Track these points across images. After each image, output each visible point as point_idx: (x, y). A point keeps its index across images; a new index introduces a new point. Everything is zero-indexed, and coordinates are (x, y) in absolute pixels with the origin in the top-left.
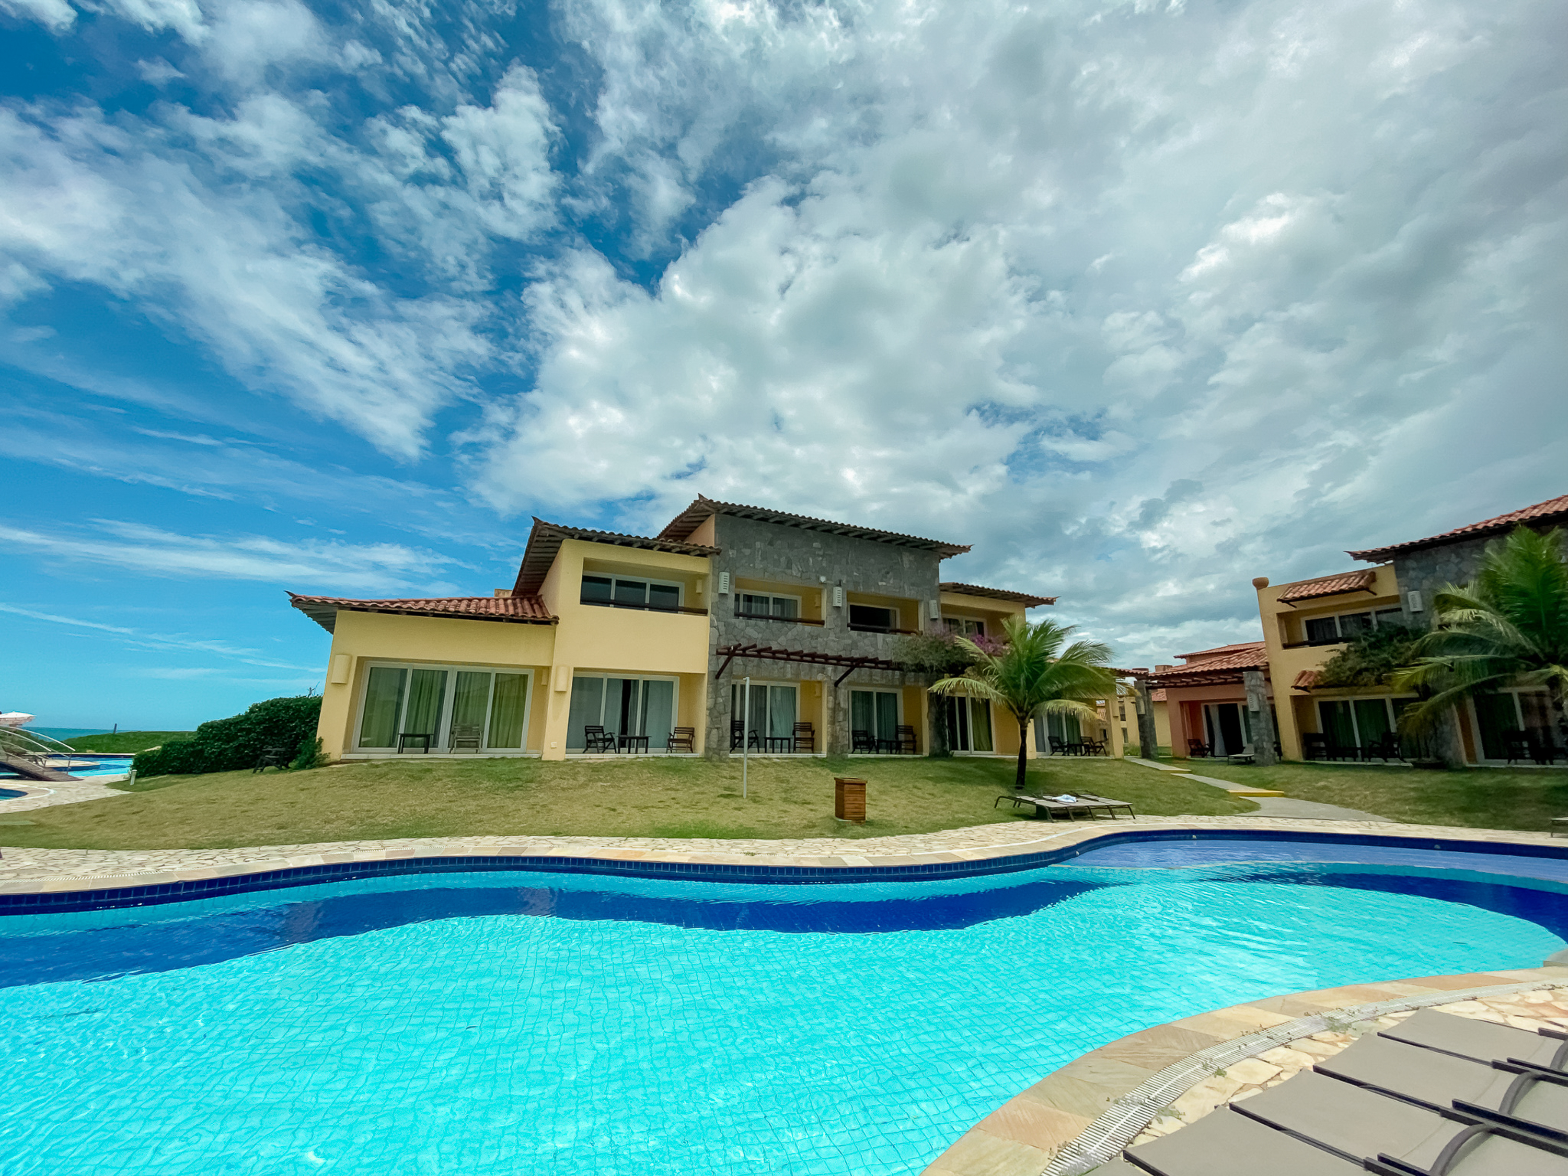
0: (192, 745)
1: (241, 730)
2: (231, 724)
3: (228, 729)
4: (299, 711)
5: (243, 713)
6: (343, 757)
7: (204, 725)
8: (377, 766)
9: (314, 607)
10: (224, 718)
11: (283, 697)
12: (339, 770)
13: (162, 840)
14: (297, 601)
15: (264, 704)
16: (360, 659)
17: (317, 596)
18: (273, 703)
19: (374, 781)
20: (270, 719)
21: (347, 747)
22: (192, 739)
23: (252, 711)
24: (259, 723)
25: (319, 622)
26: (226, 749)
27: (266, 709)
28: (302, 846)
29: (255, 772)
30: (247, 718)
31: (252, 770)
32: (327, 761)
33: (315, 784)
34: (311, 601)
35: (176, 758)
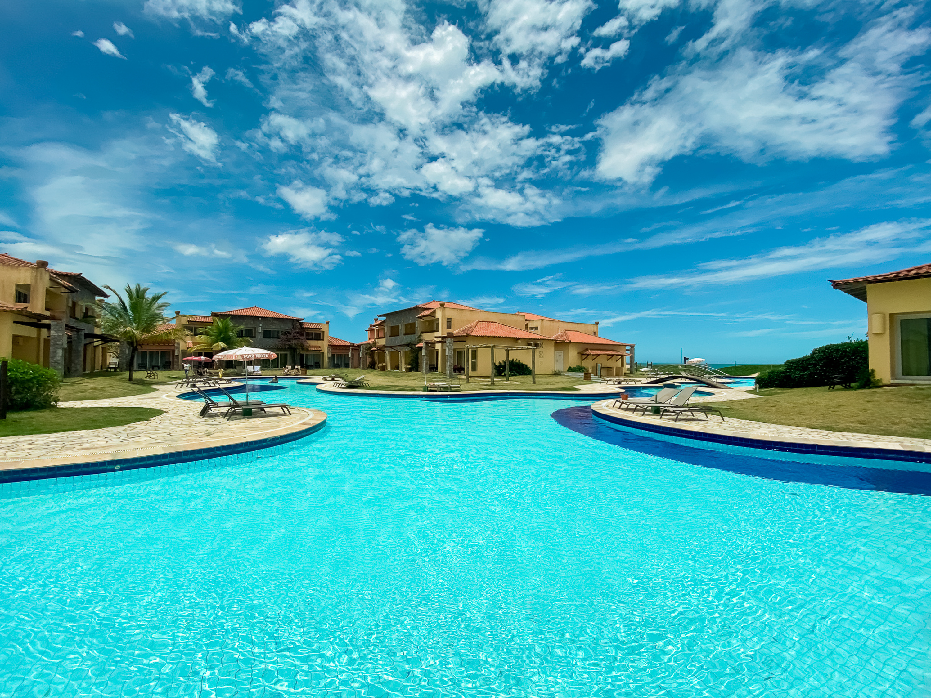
0: (783, 372)
1: (810, 364)
2: (803, 361)
3: (802, 363)
4: (846, 352)
5: (809, 354)
6: (892, 382)
7: (788, 362)
8: (922, 389)
9: (849, 286)
10: (798, 358)
11: (833, 343)
12: (891, 390)
13: (793, 422)
14: (836, 285)
15: (821, 348)
16: (891, 315)
17: (849, 278)
18: (828, 348)
19: (923, 399)
20: (827, 358)
21: (893, 375)
22: (783, 369)
23: (814, 353)
24: (820, 360)
25: (852, 295)
26: (803, 375)
27: (823, 351)
28: (881, 436)
29: (829, 389)
30: (812, 356)
31: (828, 387)
32: (880, 384)
33: (876, 399)
34: (846, 283)
35: (776, 379)
